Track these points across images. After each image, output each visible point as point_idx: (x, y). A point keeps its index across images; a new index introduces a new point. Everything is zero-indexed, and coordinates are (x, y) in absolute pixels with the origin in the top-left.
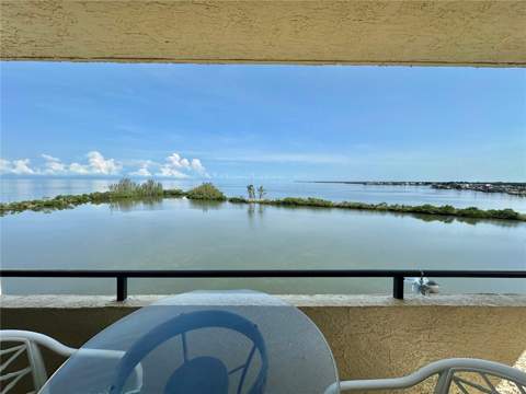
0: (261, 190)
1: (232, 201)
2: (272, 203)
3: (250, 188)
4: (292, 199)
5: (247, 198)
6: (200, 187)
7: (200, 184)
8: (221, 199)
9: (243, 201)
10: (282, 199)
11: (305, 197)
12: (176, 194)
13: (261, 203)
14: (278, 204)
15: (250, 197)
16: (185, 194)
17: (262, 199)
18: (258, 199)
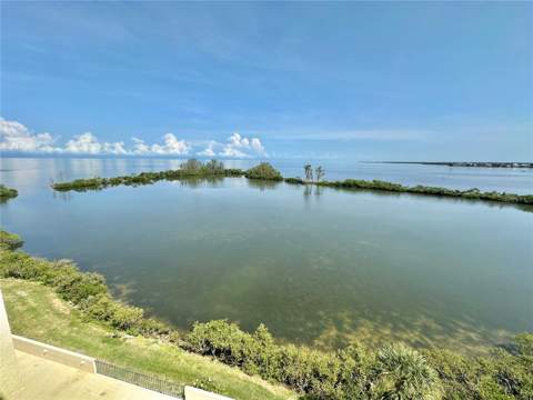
0: (319, 170)
1: (288, 181)
2: (331, 185)
3: (307, 168)
4: (354, 182)
5: (303, 178)
6: (258, 168)
7: (258, 164)
8: (278, 179)
9: (299, 182)
10: (342, 180)
11: (369, 180)
12: (235, 173)
13: (318, 184)
14: (337, 186)
15: (308, 177)
16: (244, 173)
17: (320, 181)
18: (315, 181)
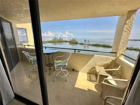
0: (88, 41)
1: (80, 44)
2: (91, 45)
3: (85, 40)
4: (98, 44)
6: (72, 40)
8: (77, 43)
9: (83, 44)
12: (66, 42)
13: (88, 45)
14: (93, 45)
15: (85, 43)
16: (68, 42)
17: (89, 44)
18: (87, 44)
